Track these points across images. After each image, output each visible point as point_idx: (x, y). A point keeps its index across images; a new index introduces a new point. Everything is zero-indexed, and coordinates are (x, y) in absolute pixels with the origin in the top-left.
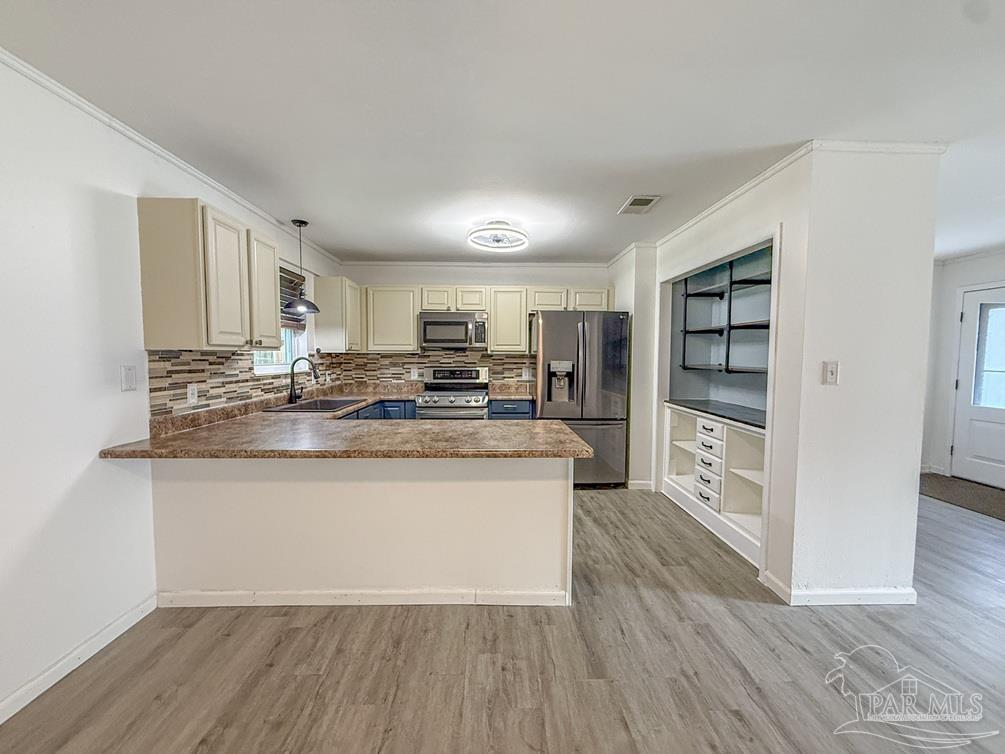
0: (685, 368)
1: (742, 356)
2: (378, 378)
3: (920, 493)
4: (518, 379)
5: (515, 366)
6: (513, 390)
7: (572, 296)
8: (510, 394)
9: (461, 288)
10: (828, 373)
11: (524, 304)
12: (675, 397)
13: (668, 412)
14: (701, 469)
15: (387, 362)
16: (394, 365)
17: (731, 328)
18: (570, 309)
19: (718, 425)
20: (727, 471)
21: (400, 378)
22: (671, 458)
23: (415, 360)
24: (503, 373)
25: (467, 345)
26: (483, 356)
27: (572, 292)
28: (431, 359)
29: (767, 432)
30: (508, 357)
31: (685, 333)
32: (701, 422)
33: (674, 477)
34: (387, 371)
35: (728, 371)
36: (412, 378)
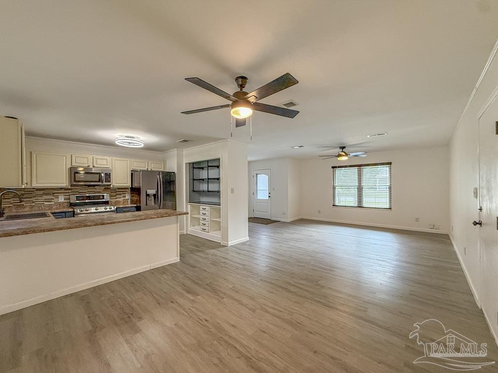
0: (194, 191)
1: (213, 187)
2: (33, 202)
3: (249, 222)
4: (124, 198)
5: (121, 193)
6: (121, 203)
7: (150, 165)
8: (120, 205)
9: (95, 157)
10: (232, 191)
11: (129, 166)
12: (191, 200)
13: (189, 206)
14: (202, 222)
15: (41, 192)
16: (47, 194)
17: (208, 179)
18: (149, 170)
19: (207, 207)
20: (210, 220)
21: (51, 202)
22: (191, 221)
23: (63, 191)
24: (116, 196)
25: (100, 183)
26: (105, 188)
27: (150, 163)
28: (73, 190)
29: (221, 206)
30: (119, 189)
31: (194, 180)
32: (201, 207)
33: (192, 227)
34: (40, 198)
35: (208, 191)
36: (60, 201)
